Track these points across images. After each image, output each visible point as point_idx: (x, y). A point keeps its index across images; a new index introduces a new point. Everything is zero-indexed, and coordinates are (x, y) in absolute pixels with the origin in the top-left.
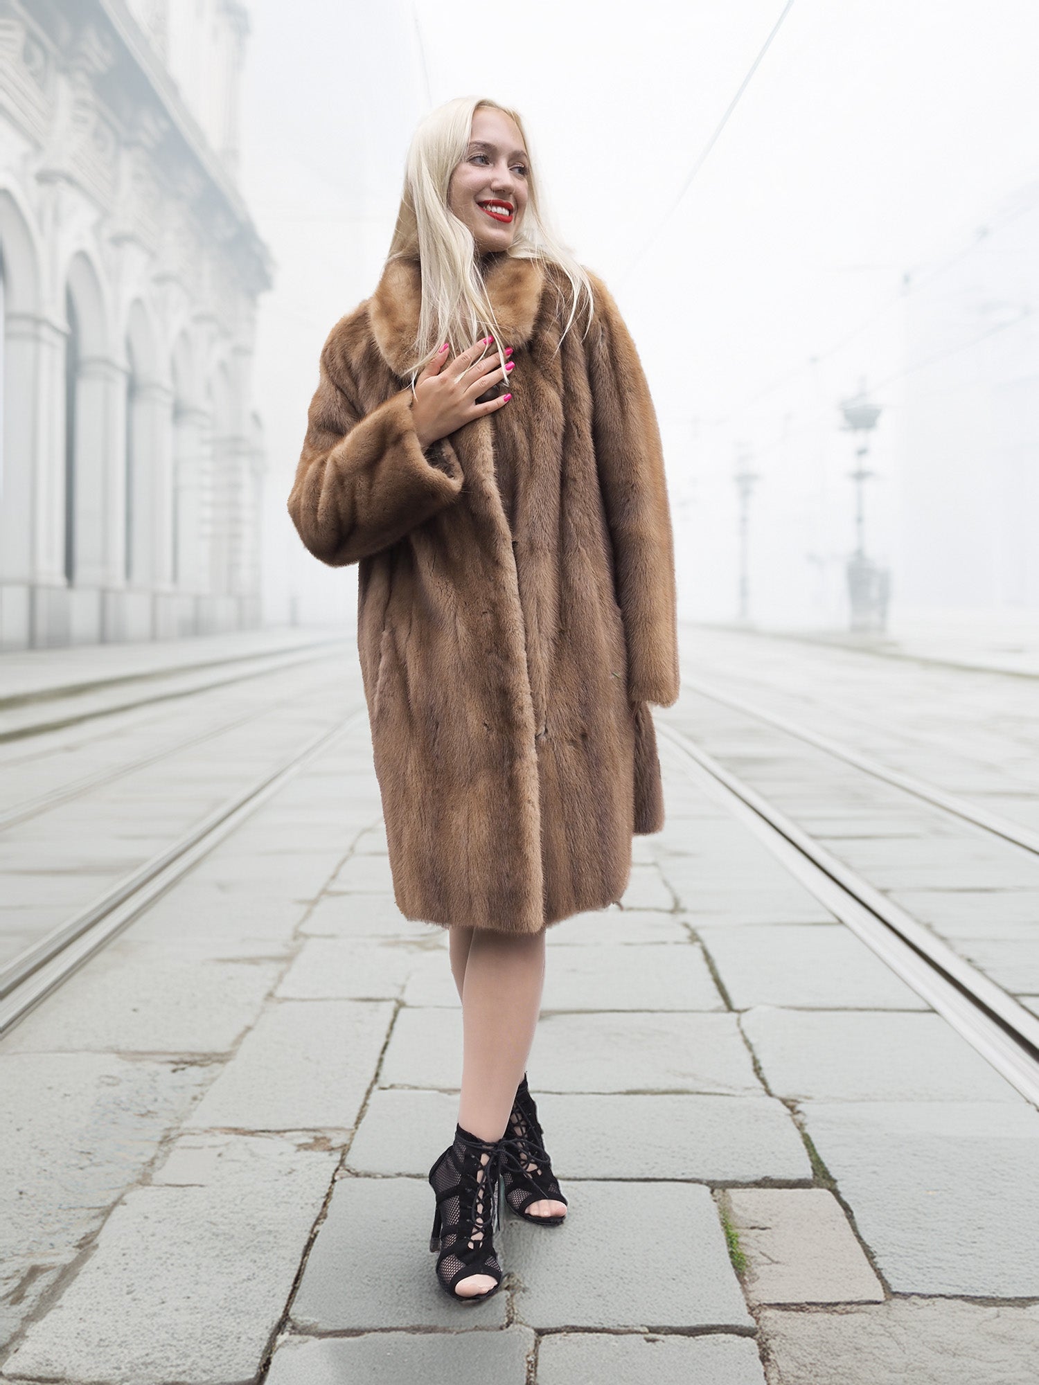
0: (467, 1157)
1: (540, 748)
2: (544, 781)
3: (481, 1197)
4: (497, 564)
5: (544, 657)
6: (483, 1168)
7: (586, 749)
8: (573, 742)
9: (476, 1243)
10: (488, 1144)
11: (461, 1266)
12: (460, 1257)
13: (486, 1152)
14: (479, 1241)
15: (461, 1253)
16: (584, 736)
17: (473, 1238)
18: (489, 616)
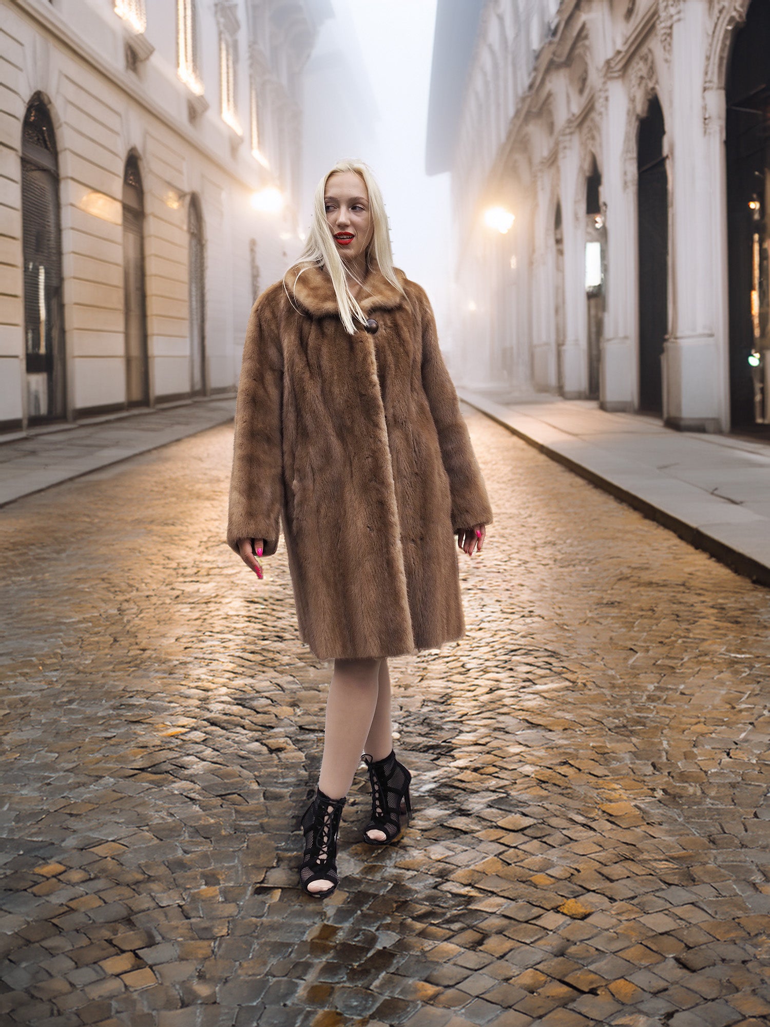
0: (320, 807)
3: (327, 832)
4: (377, 425)
6: (328, 814)
9: (322, 860)
10: (333, 801)
11: (312, 874)
12: (311, 869)
13: (332, 805)
14: (324, 860)
15: (312, 866)
17: (320, 857)
18: (370, 459)
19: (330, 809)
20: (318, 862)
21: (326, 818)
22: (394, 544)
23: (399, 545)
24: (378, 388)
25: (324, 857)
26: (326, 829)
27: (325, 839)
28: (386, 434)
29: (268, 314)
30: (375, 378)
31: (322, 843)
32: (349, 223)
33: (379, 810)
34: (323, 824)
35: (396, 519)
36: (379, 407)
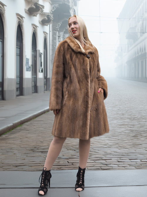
1: (91, 111)
2: (91, 116)
4: (88, 82)
5: (92, 97)
7: (97, 112)
8: (95, 111)
16: (97, 110)
19: (82, 171)
20: (79, 184)
21: (81, 173)
22: (88, 112)
23: (89, 112)
24: (89, 72)
25: (81, 182)
26: (81, 176)
27: (81, 178)
28: (90, 84)
29: (62, 48)
30: (89, 70)
31: (80, 179)
32: (74, 27)
33: (43, 185)
34: (80, 175)
35: (90, 106)
36: (89, 77)
